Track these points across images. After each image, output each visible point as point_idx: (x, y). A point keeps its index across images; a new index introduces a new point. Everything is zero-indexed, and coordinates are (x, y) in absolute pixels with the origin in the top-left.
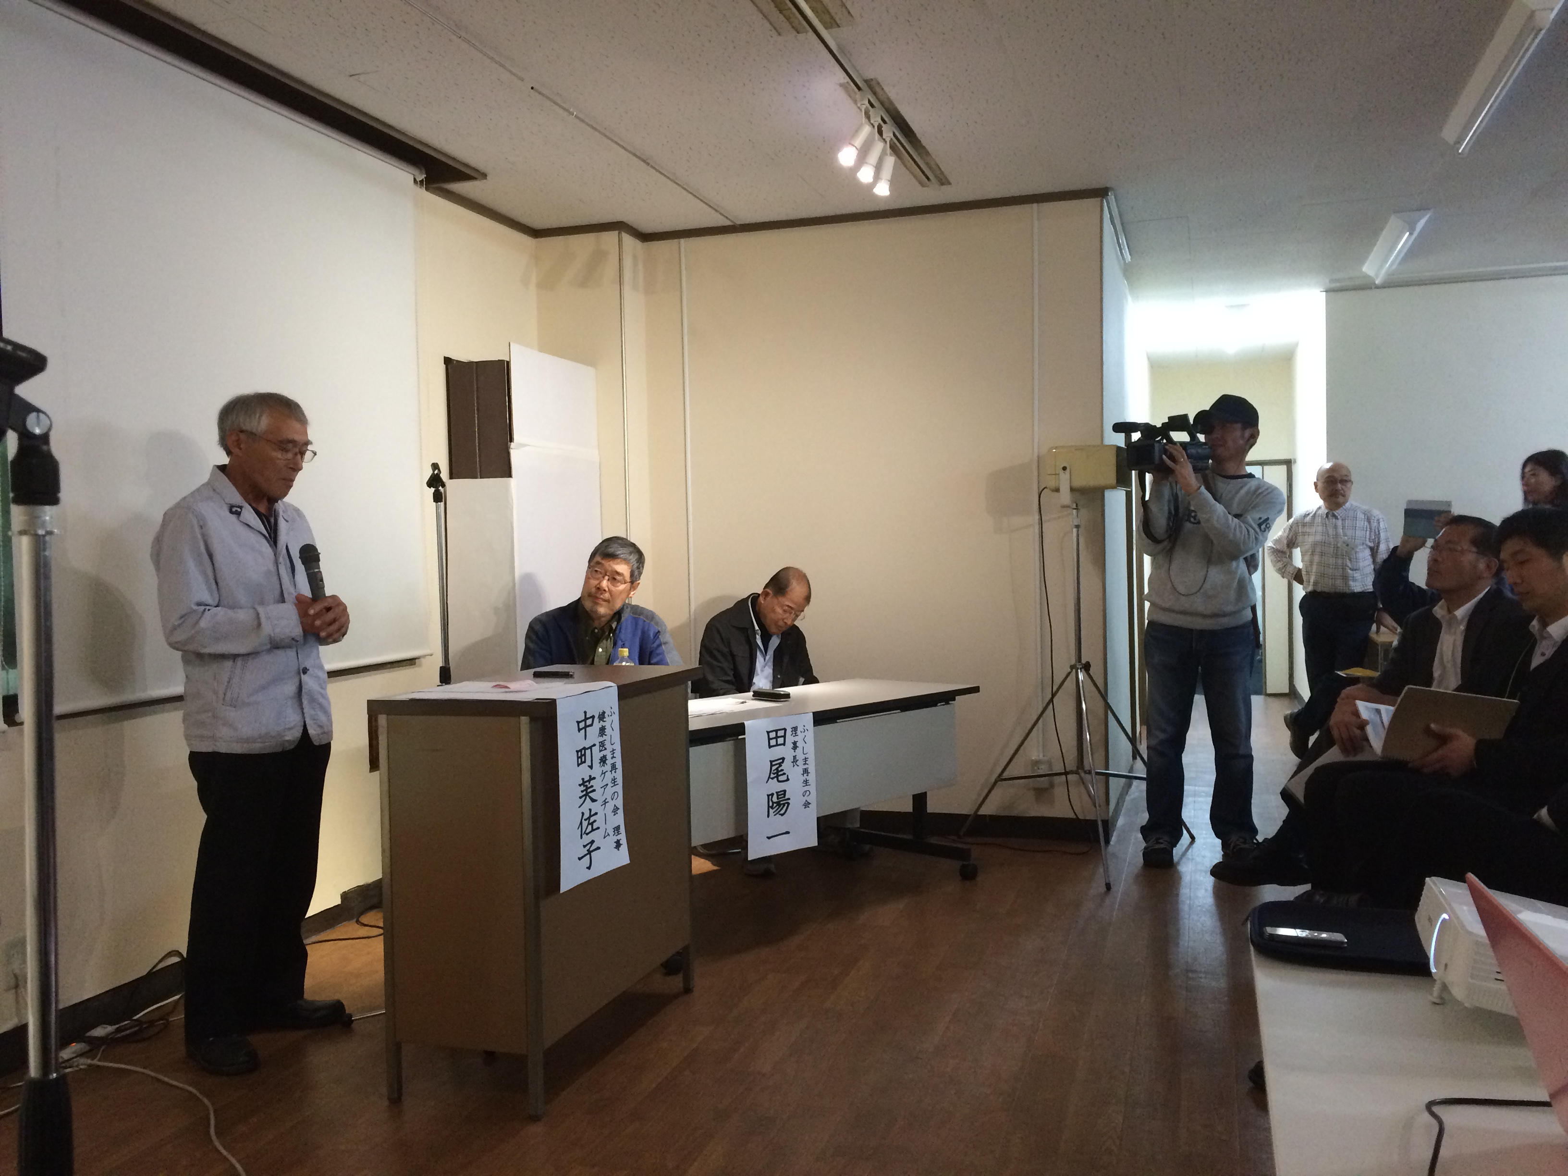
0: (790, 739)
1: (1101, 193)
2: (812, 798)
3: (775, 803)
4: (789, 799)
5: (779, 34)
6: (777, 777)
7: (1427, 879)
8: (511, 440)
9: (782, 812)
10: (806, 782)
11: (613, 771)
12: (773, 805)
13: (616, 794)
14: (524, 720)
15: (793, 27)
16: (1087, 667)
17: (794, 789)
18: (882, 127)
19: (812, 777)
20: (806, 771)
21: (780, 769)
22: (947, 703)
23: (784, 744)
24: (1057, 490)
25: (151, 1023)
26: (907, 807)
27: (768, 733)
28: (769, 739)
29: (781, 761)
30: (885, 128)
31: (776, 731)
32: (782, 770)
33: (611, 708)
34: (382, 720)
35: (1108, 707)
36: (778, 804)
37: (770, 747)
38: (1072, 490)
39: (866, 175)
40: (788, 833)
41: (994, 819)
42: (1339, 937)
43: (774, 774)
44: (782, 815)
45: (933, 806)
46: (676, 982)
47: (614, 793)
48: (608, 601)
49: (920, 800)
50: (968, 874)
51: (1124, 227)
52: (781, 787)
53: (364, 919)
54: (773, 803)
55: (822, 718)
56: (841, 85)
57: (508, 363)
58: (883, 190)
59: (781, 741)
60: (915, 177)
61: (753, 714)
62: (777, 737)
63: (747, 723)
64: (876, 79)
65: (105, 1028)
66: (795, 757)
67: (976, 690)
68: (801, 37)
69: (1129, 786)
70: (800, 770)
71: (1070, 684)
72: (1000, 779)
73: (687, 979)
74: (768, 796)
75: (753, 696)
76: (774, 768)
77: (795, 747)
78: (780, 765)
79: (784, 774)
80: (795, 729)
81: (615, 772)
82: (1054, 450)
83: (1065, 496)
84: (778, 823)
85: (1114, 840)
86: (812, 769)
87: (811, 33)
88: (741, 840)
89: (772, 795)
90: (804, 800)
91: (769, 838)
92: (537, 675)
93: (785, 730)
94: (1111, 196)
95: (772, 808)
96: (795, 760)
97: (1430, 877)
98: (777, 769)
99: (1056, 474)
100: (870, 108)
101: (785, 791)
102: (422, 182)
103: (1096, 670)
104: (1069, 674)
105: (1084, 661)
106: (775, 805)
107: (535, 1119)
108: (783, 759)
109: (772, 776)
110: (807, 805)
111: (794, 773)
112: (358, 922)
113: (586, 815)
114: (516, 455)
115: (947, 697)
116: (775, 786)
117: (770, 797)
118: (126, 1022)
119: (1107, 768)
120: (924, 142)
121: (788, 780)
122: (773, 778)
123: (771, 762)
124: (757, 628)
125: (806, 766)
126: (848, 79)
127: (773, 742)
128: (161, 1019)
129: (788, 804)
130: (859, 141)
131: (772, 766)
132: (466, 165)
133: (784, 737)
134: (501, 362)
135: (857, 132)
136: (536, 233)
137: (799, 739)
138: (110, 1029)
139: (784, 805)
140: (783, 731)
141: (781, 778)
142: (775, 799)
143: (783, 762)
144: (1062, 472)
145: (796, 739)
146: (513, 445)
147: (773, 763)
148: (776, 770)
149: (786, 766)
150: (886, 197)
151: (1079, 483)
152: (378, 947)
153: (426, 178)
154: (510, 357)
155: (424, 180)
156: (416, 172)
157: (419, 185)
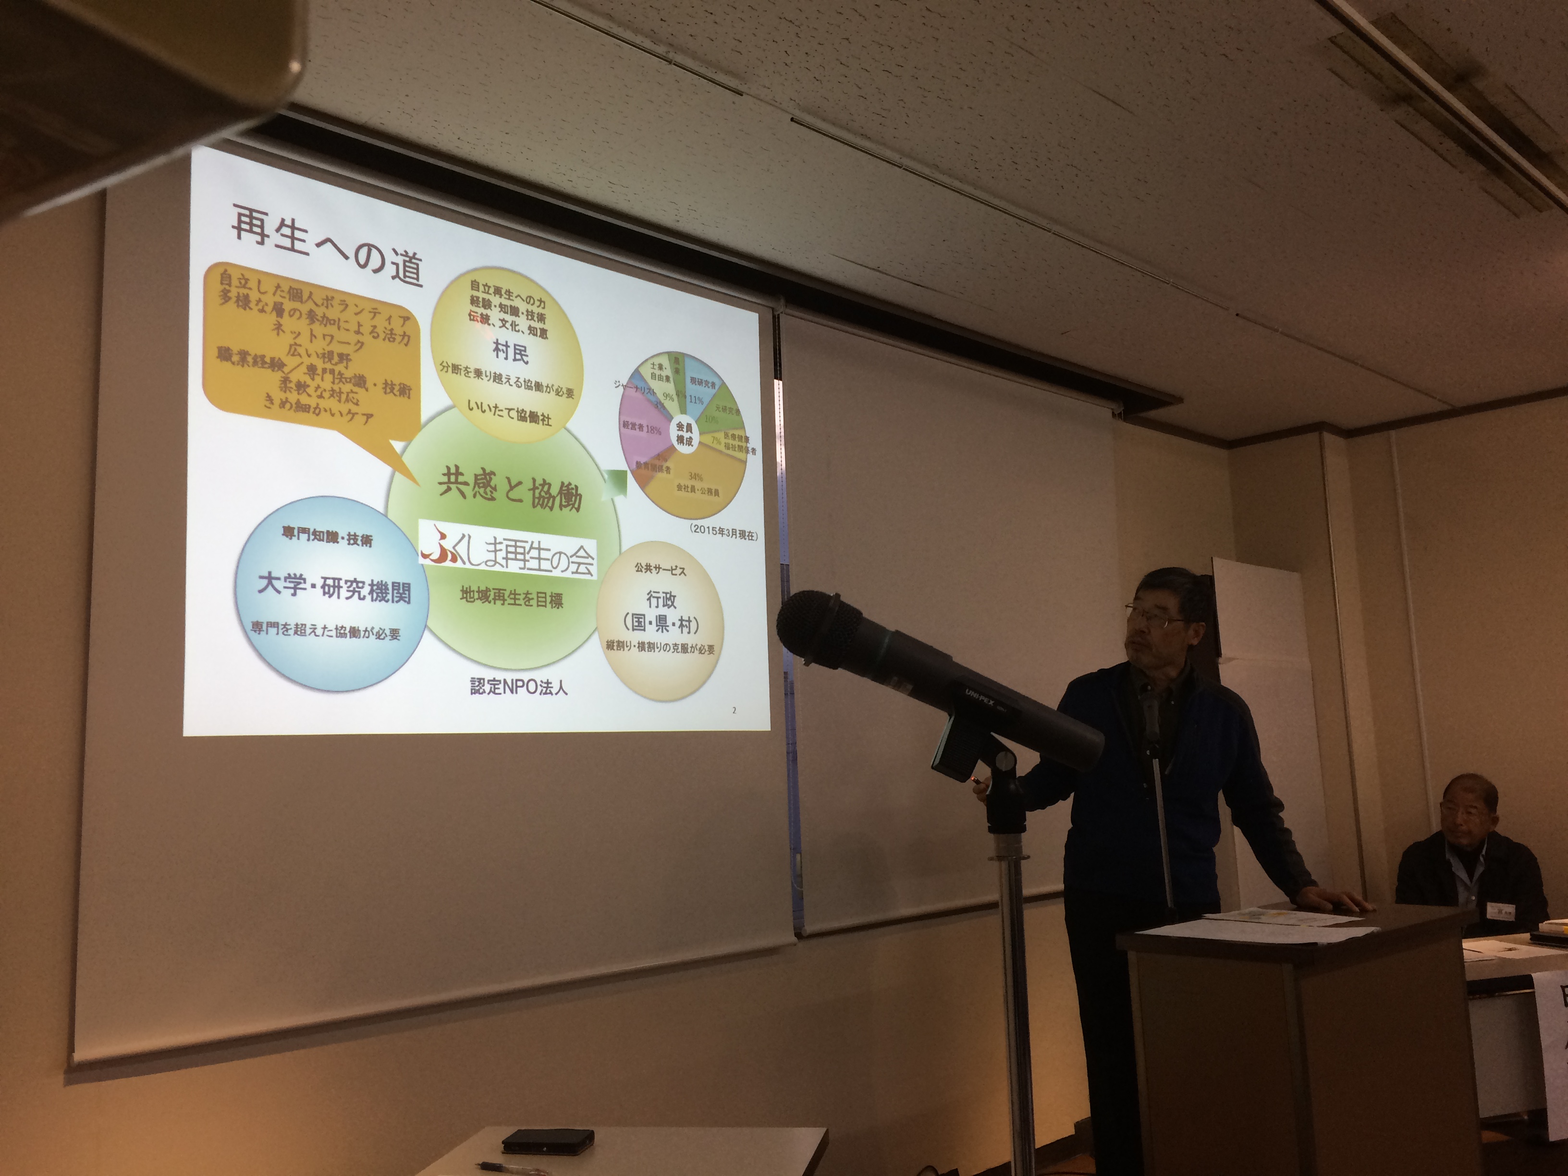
5: (1518, 217)
8: (1218, 654)
15: (1536, 208)
61: (1538, 964)
102: (1120, 414)
114: (1225, 669)
132: (1164, 393)
136: (1229, 444)
146: (1220, 660)
153: (1123, 410)
154: (1213, 572)
155: (1122, 412)
156: (1114, 406)
157: (1117, 418)
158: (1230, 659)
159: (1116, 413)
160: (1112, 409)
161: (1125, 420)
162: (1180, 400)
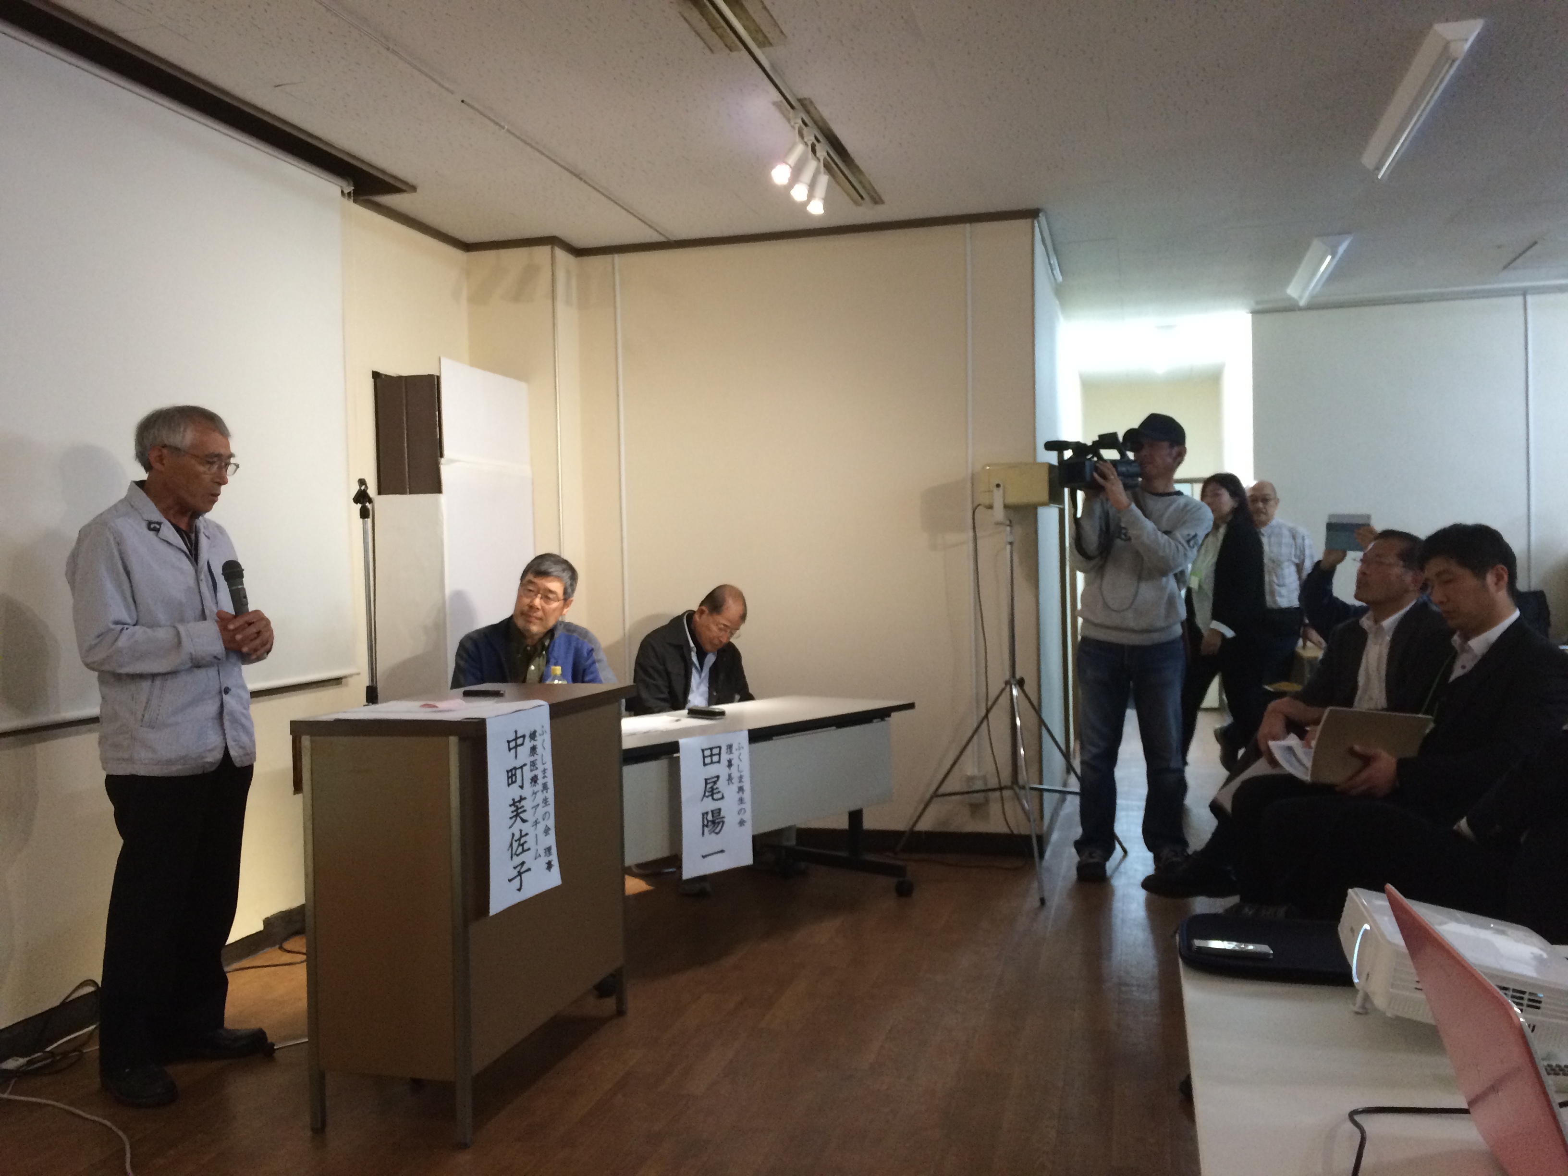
0: (725, 757)
1: (1032, 214)
2: (748, 816)
3: (710, 821)
4: (723, 817)
5: (712, 51)
6: (712, 795)
7: (1350, 891)
8: (442, 456)
9: (717, 830)
10: (741, 800)
11: (545, 791)
12: (708, 823)
13: (547, 814)
14: (453, 740)
15: (726, 45)
16: (1021, 683)
17: (729, 807)
18: (815, 145)
19: (747, 795)
20: (741, 789)
21: (715, 787)
22: (883, 719)
23: (719, 762)
24: (990, 507)
25: (65, 1055)
26: (843, 823)
27: (703, 751)
28: (704, 757)
29: (716, 779)
30: (818, 147)
31: (711, 749)
32: (717, 788)
33: (543, 727)
34: (306, 741)
35: (1042, 723)
36: (713, 822)
37: (705, 765)
38: (1006, 507)
39: (799, 193)
40: (722, 851)
41: (930, 836)
42: (1265, 948)
43: (709, 792)
44: (717, 833)
45: (869, 823)
46: (610, 1004)
47: (546, 813)
48: (541, 619)
49: (856, 816)
50: (904, 891)
51: (1056, 249)
52: (714, 805)
53: (288, 945)
54: (708, 821)
55: (758, 736)
56: (775, 104)
57: (438, 378)
58: (816, 208)
59: (715, 758)
60: (848, 195)
61: (688, 732)
62: (711, 755)
63: (682, 742)
64: (809, 99)
65: (17, 1060)
66: (730, 775)
67: (911, 706)
68: (734, 54)
69: (1063, 800)
70: (734, 787)
71: (1004, 700)
72: (936, 795)
73: (621, 1002)
74: (703, 814)
75: (688, 713)
76: (709, 786)
77: (730, 764)
78: (715, 783)
79: (719, 792)
80: (730, 747)
81: (547, 792)
82: (988, 468)
83: (999, 513)
84: (713, 841)
85: (1048, 854)
86: (747, 786)
87: (744, 52)
88: (675, 860)
89: (707, 813)
90: (738, 819)
91: (704, 857)
92: (467, 694)
93: (720, 748)
94: (1042, 217)
95: (707, 826)
96: (730, 778)
97: (1352, 888)
98: (712, 787)
99: (989, 491)
100: (803, 126)
101: (720, 810)
102: (349, 194)
103: (1030, 687)
104: (1003, 690)
105: (1018, 676)
106: (710, 823)
107: (463, 1146)
108: (718, 777)
109: (707, 794)
110: (742, 823)
111: (729, 791)
112: (281, 948)
113: (517, 836)
114: (447, 471)
115: (883, 714)
116: (710, 805)
117: (705, 816)
118: (39, 1054)
119: (1041, 783)
120: (858, 161)
121: (723, 798)
122: (707, 797)
123: (706, 780)
124: (692, 644)
125: (740, 785)
126: (781, 98)
127: (708, 760)
128: (74, 1051)
129: (723, 822)
130: (793, 158)
131: (706, 784)
132: (395, 178)
133: (719, 754)
134: (431, 377)
135: (790, 150)
136: (467, 247)
137: (734, 756)
138: (22, 1061)
139: (719, 823)
140: (718, 749)
141: (716, 796)
142: (710, 817)
143: (718, 779)
144: (995, 489)
145: (731, 756)
146: (443, 461)
147: (709, 781)
148: (711, 789)
149: (721, 785)
150: (819, 218)
151: (1012, 500)
152: (300, 974)
153: (353, 190)
154: (440, 372)
155: (352, 192)
156: (344, 184)
157: (346, 197)
158: (452, 461)
159: (346, 191)
160: (341, 187)
161: (355, 201)
162: (413, 188)
